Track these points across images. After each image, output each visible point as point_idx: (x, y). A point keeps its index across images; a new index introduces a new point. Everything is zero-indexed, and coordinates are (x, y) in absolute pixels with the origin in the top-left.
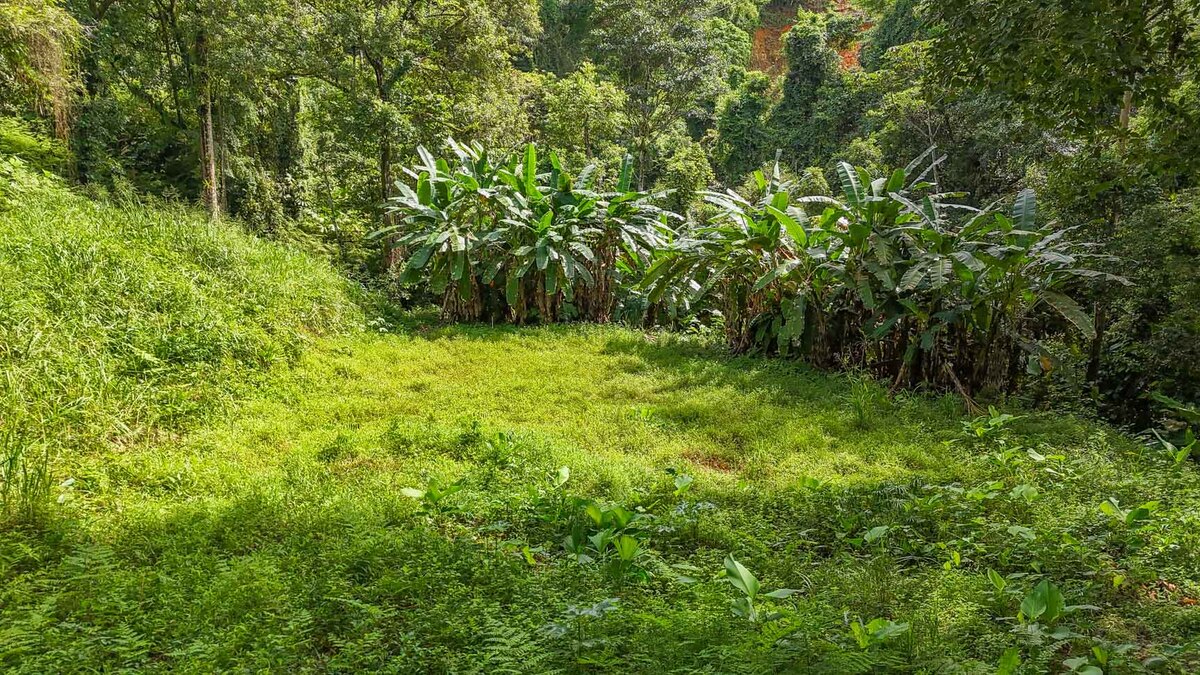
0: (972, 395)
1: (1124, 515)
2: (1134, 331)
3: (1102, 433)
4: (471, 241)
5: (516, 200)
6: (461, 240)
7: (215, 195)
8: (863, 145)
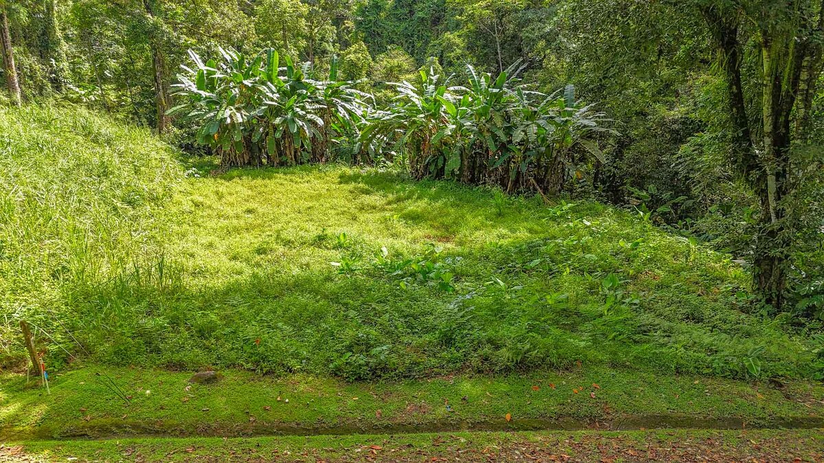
0: (544, 193)
1: (629, 245)
2: (614, 154)
3: (611, 209)
4: (245, 115)
5: (269, 88)
6: (238, 115)
7: (16, 81)
8: (451, 36)
